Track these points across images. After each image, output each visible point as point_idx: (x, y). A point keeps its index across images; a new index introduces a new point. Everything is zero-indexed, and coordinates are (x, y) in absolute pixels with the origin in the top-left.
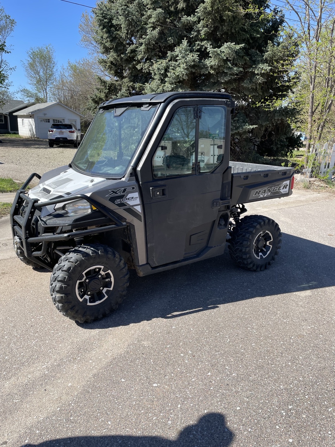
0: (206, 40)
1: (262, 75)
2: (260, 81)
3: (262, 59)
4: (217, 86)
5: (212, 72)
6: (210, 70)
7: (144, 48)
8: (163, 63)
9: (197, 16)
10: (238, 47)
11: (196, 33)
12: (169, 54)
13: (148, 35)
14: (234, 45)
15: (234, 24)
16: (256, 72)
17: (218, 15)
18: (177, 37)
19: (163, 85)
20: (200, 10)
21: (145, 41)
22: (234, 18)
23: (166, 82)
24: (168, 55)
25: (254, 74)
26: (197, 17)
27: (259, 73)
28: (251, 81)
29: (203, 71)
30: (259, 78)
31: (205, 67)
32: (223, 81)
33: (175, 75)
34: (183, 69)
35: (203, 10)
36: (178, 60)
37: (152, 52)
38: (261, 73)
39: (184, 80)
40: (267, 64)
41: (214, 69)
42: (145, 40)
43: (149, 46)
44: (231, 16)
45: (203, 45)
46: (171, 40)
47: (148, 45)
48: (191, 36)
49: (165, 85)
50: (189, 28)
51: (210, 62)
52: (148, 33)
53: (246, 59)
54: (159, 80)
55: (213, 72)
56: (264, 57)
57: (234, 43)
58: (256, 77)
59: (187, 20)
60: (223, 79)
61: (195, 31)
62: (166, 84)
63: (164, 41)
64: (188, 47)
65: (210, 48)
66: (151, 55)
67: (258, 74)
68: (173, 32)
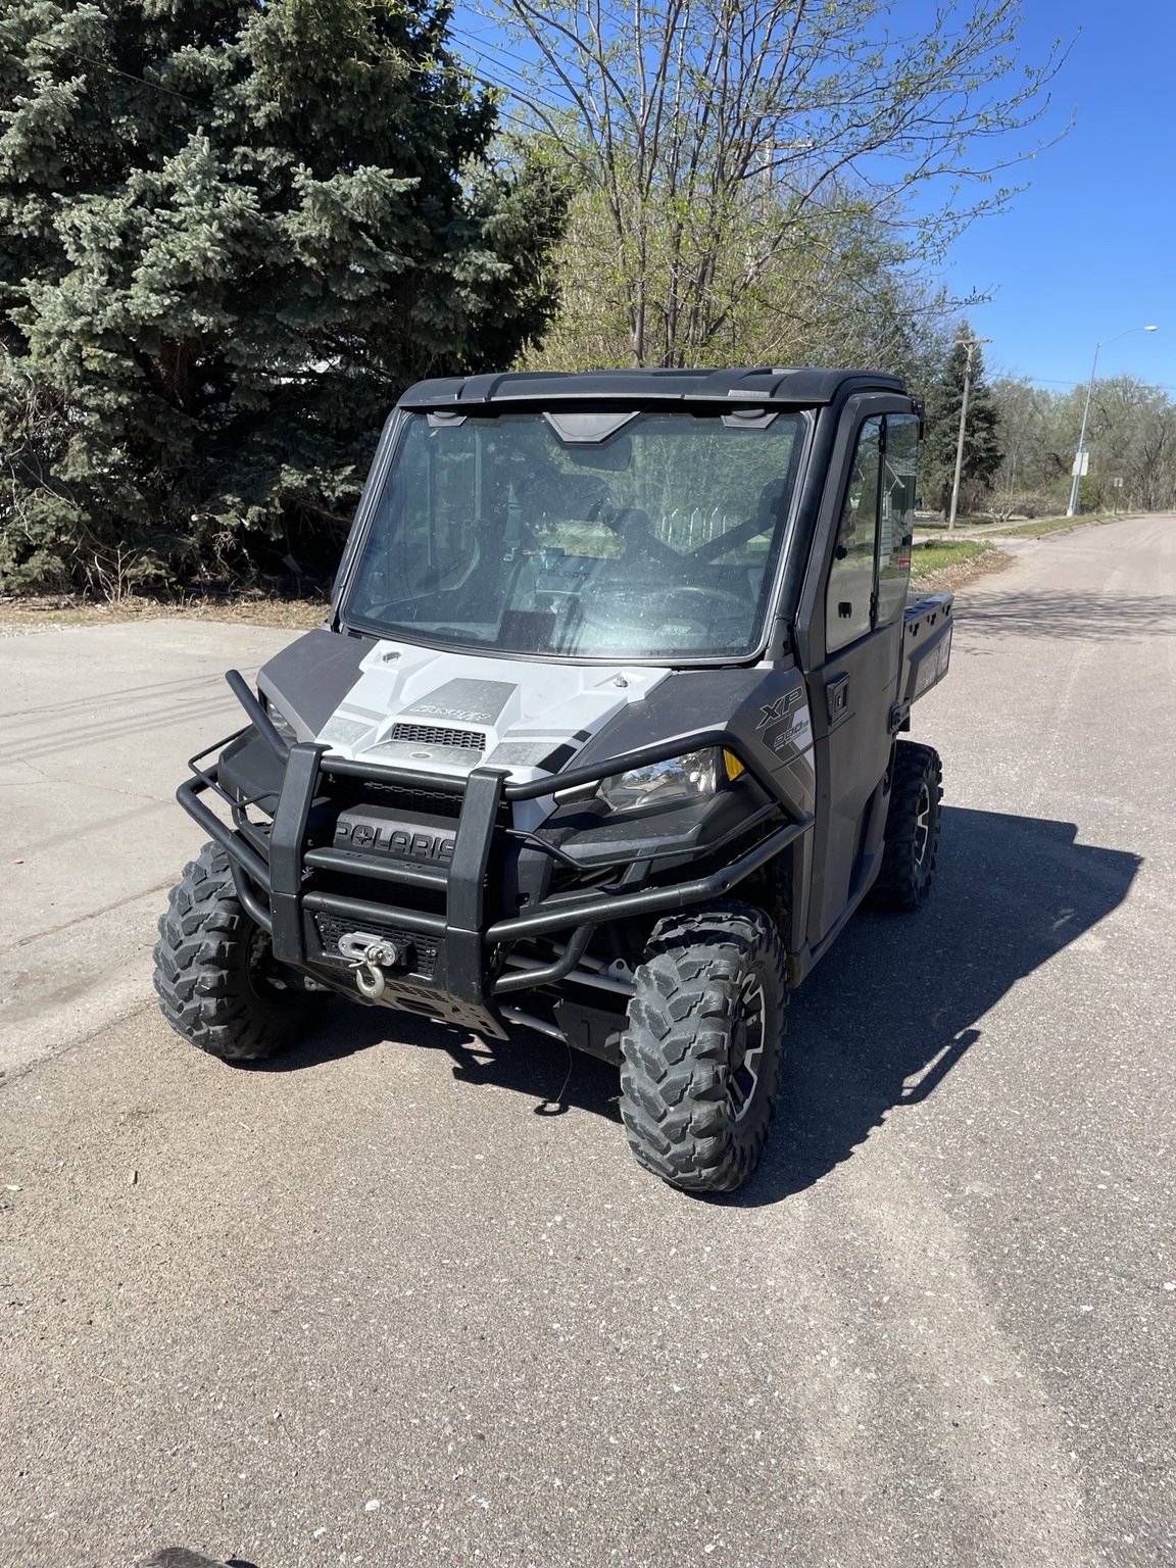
0: (271, 145)
1: (477, 286)
2: (470, 306)
3: (473, 234)
4: (327, 311)
5: (310, 261)
6: (302, 255)
7: (20, 145)
8: (115, 209)
9: (229, 52)
10: (402, 185)
11: (232, 116)
12: (135, 177)
13: (37, 96)
14: (389, 177)
15: (373, 102)
16: (458, 275)
17: (316, 64)
18: (151, 120)
19: (120, 292)
20: (256, 37)
21: (24, 119)
22: (376, 82)
23: (134, 281)
24: (130, 181)
25: (448, 281)
26: (229, 57)
27: (470, 280)
28: (441, 305)
29: (273, 255)
30: (466, 297)
31: (281, 239)
32: (349, 297)
33: (178, 260)
34: (210, 240)
35: (264, 36)
36: (183, 206)
37: (48, 161)
38: (475, 280)
39: (208, 280)
40: (494, 254)
41: (315, 253)
42: (21, 113)
43: (40, 140)
44: (369, 75)
45: (264, 163)
46: (128, 129)
47: (34, 133)
48: (213, 124)
49: (132, 292)
50: (200, 92)
51: (302, 225)
52: (41, 91)
53: (421, 228)
54: (102, 273)
55: (314, 261)
56: (483, 230)
57: (391, 171)
58: (458, 293)
59: (195, 61)
60: (350, 289)
61: (229, 109)
62: (134, 290)
63: (96, 127)
64: (216, 164)
65: (307, 177)
66: (46, 174)
67: (463, 284)
68: (132, 99)
